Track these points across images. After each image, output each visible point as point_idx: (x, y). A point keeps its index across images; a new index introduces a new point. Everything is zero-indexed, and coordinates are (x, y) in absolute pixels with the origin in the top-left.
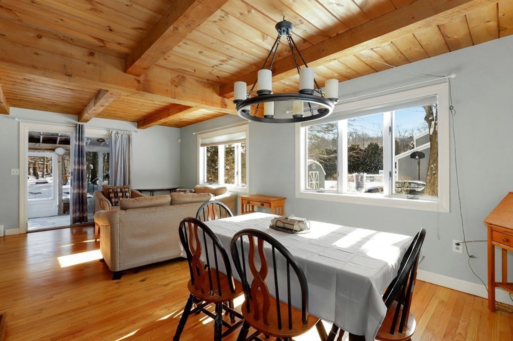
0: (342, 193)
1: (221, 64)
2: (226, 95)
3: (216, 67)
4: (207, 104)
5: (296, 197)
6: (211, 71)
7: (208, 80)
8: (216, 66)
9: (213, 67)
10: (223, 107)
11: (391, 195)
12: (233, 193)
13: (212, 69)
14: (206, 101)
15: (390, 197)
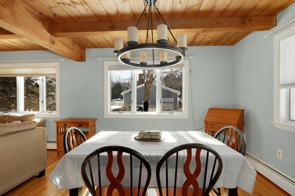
0: (134, 113)
1: (70, 5)
2: (57, 33)
3: (62, 5)
4: (37, 36)
5: (105, 117)
6: (53, 6)
7: (41, 13)
8: (64, 4)
9: (58, 3)
10: (51, 43)
11: (161, 112)
12: (42, 119)
13: (57, 5)
14: (36, 33)
15: (160, 113)
